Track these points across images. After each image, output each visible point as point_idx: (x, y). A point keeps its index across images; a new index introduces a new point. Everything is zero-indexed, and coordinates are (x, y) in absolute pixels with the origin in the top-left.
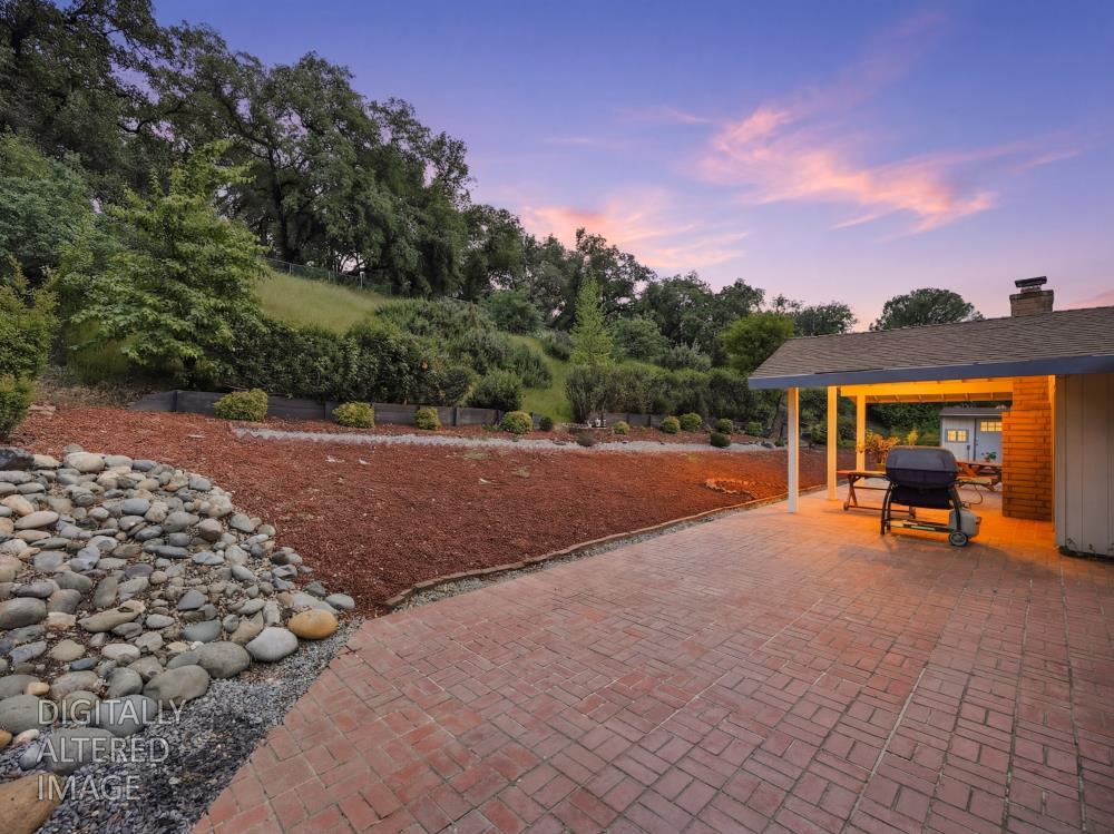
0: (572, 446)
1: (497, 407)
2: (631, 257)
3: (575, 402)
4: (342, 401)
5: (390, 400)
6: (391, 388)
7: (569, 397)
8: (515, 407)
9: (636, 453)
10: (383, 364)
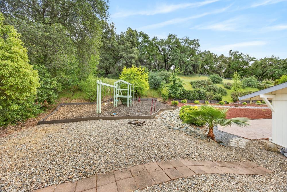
0: (234, 107)
1: (218, 100)
2: (248, 56)
3: (233, 99)
4: (195, 100)
5: (200, 100)
6: (201, 98)
7: (232, 98)
8: (221, 100)
9: (249, 109)
10: (200, 95)
